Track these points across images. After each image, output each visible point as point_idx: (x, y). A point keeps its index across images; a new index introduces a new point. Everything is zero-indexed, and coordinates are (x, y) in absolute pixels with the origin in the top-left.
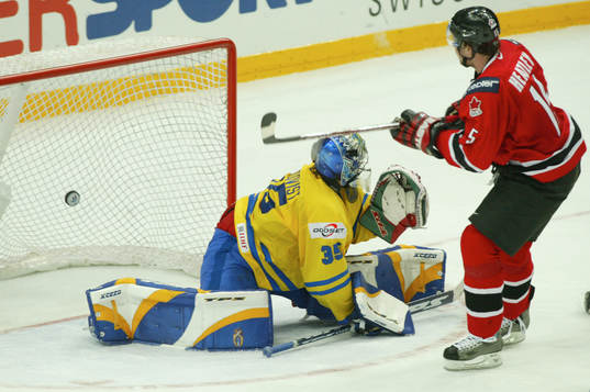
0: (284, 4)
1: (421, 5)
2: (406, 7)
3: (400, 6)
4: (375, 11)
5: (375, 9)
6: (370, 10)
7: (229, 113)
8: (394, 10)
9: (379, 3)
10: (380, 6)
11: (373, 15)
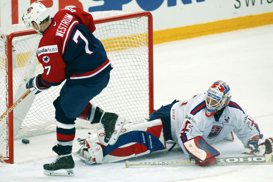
0: (190, 2)
1: (261, 3)
2: (253, 4)
3: (250, 3)
4: (237, 6)
5: (238, 5)
6: (235, 5)
7: (149, 49)
8: (247, 5)
9: (239, 2)
10: (240, 4)
11: (236, 8)
